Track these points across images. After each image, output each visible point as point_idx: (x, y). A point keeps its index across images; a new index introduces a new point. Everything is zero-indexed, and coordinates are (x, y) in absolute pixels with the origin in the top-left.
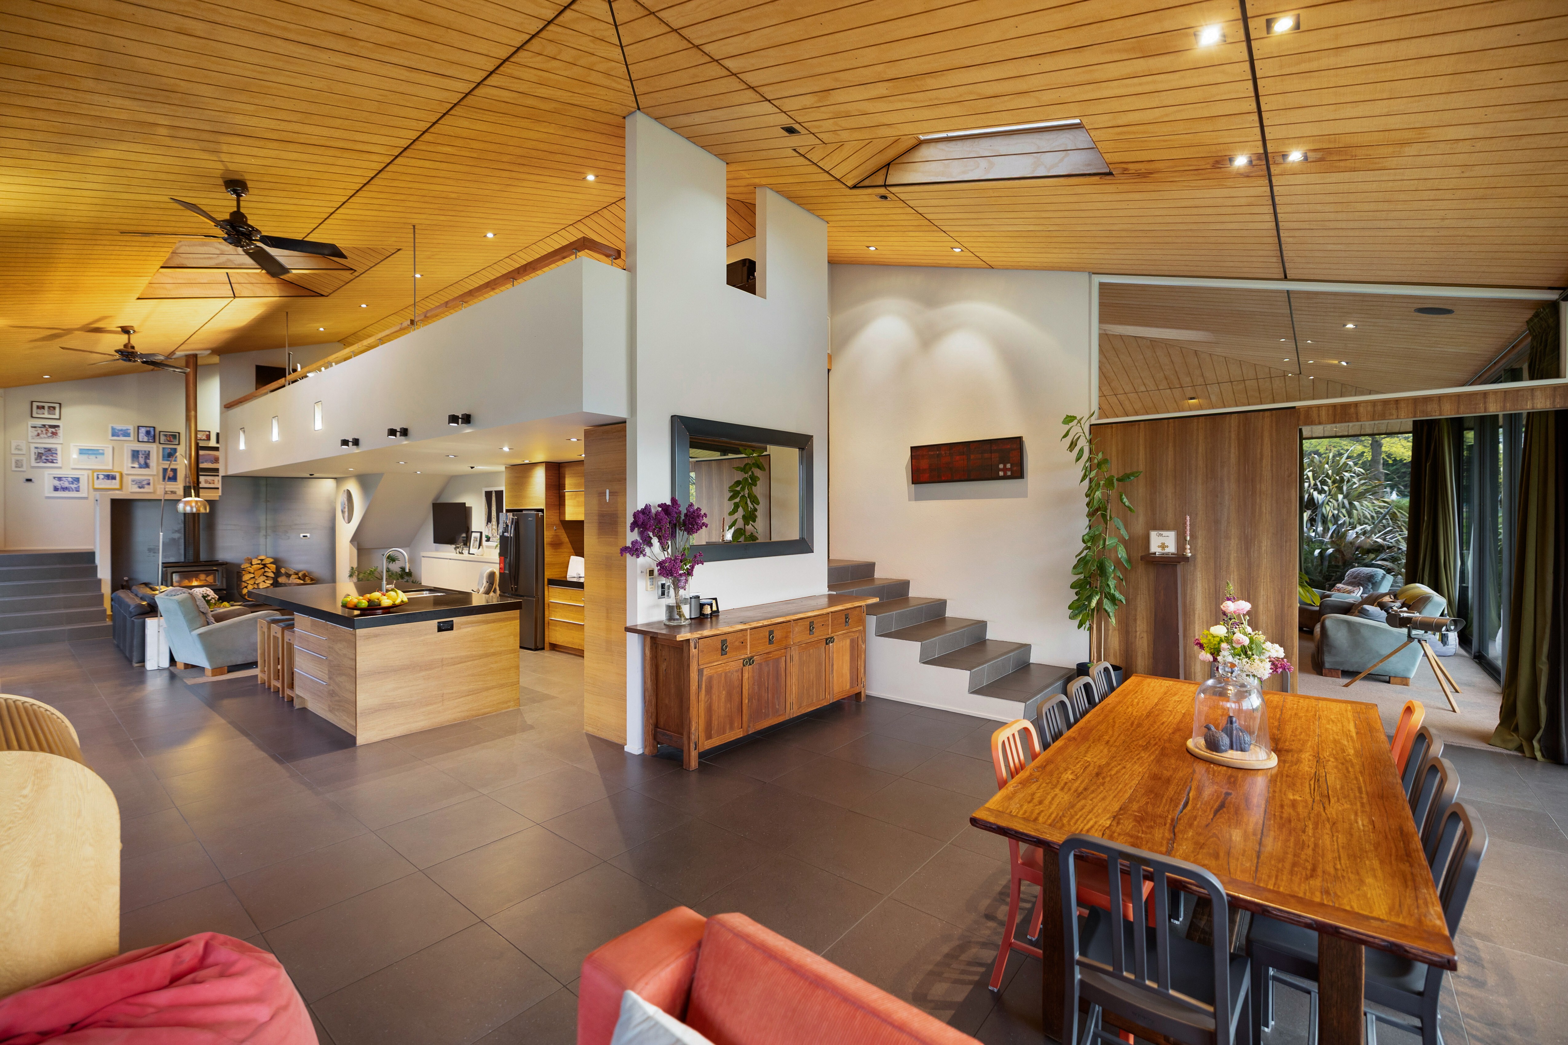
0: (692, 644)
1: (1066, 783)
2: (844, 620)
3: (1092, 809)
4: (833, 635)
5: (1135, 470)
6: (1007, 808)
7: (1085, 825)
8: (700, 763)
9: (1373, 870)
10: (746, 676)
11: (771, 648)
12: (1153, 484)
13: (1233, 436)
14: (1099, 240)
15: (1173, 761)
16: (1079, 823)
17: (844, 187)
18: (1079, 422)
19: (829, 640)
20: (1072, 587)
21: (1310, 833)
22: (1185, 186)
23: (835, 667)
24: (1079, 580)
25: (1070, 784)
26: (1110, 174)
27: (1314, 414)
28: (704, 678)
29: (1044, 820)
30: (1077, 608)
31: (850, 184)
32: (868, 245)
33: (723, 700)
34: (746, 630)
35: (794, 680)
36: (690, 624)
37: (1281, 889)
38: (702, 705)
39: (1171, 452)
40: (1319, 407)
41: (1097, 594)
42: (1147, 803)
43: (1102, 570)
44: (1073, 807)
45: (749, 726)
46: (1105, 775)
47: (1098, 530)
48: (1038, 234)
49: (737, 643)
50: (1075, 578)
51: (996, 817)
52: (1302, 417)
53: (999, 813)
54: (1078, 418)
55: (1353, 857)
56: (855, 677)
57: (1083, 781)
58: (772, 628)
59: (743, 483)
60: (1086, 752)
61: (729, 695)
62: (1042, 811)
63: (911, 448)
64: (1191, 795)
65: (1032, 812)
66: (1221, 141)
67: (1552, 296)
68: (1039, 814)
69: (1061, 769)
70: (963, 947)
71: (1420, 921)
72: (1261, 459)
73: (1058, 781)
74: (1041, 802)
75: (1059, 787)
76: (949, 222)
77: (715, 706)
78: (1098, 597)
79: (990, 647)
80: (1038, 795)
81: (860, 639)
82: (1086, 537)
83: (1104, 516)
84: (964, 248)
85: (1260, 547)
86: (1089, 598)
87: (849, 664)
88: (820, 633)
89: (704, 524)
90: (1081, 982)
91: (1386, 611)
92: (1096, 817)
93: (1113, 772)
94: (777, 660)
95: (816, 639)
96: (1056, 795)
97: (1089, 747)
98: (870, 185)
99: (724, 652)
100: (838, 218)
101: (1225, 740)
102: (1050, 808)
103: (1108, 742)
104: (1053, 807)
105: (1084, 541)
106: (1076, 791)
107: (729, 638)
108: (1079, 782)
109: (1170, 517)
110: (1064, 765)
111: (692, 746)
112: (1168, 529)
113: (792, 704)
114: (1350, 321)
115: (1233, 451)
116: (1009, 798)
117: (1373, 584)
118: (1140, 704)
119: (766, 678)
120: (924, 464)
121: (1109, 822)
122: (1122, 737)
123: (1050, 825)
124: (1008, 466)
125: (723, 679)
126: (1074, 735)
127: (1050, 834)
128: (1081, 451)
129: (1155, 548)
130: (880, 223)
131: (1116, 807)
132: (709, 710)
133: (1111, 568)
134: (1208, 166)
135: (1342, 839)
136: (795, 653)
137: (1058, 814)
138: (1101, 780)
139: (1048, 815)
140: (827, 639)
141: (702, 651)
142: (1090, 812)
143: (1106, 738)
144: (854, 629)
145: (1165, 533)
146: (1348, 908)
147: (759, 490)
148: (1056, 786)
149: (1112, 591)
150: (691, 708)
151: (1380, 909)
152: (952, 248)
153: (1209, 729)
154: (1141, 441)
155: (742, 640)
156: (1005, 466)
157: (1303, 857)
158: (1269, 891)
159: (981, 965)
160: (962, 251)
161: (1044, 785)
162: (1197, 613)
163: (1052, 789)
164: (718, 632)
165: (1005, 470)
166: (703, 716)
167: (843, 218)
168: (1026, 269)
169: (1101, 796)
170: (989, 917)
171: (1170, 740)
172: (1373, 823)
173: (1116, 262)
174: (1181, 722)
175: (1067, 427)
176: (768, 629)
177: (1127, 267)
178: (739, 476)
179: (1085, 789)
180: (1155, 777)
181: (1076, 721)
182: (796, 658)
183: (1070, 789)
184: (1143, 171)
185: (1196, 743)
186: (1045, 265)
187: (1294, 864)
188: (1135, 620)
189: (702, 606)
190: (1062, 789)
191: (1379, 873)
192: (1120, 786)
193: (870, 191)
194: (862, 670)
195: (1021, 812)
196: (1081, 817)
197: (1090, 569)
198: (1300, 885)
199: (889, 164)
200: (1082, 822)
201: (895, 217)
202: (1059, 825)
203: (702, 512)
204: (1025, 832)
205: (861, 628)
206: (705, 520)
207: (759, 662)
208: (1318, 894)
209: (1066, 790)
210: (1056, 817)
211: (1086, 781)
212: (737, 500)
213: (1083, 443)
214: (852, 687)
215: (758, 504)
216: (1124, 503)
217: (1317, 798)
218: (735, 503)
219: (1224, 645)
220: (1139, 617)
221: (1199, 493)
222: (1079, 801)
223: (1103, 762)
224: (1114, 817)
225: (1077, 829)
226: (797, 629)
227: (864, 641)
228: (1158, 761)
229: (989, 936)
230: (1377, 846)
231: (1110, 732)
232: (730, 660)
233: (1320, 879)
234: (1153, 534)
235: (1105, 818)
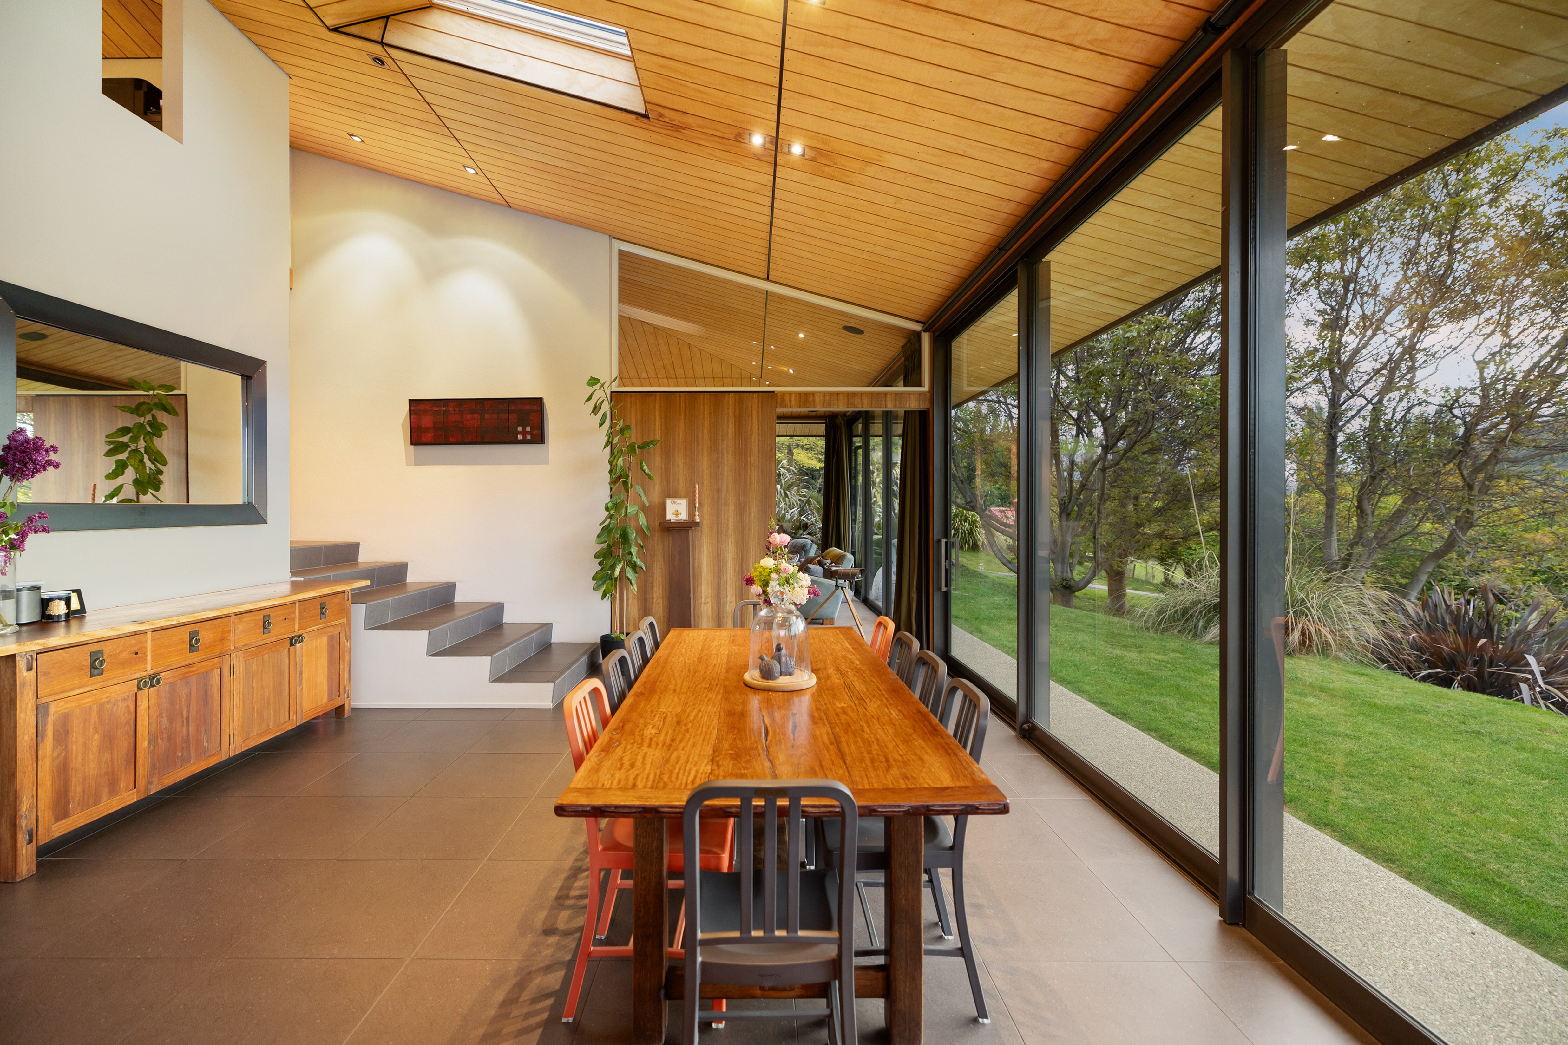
0: (21, 664)
1: (651, 739)
2: (319, 611)
3: (688, 758)
4: (301, 632)
5: (652, 439)
6: (597, 781)
7: (688, 777)
8: (39, 865)
9: (923, 748)
10: (143, 705)
11: (195, 657)
12: (667, 455)
13: (731, 413)
14: (625, 197)
15: (738, 696)
16: (680, 776)
17: (320, 23)
18: (602, 385)
19: (294, 641)
20: (596, 557)
21: (867, 730)
22: (710, 154)
23: (305, 675)
24: (603, 549)
25: (655, 739)
26: (645, 116)
27: (787, 398)
28: (51, 719)
29: (643, 784)
30: (601, 579)
31: (330, 22)
32: (351, 132)
33: (95, 749)
34: (144, 632)
35: (237, 700)
36: (18, 633)
37: (876, 786)
38: (46, 766)
39: (682, 424)
40: (790, 393)
41: (620, 562)
42: (735, 739)
43: (625, 536)
44: (668, 761)
45: (150, 783)
46: (685, 722)
47: (619, 498)
48: (565, 173)
49: (125, 655)
50: (599, 547)
51: (588, 795)
52: (779, 401)
53: (588, 791)
54: (602, 382)
55: (905, 742)
56: (335, 686)
57: (667, 733)
58: (195, 628)
59: (135, 431)
60: (659, 703)
61: (109, 740)
62: (638, 775)
63: (410, 400)
64: (766, 722)
65: (627, 779)
66: (746, 110)
67: (917, 327)
68: (635, 779)
69: (641, 725)
70: (521, 986)
71: (973, 780)
72: (751, 435)
73: (642, 739)
74: (632, 766)
75: (646, 744)
76: (464, 128)
77: (76, 762)
78: (621, 566)
79: (507, 631)
80: (626, 759)
81: (343, 635)
82: (610, 505)
83: (625, 483)
84: (479, 170)
85: (750, 513)
86: (613, 567)
87: (326, 670)
88: (280, 631)
89: (50, 463)
90: (703, 964)
91: (823, 567)
92: (695, 765)
93: (692, 718)
94: (206, 675)
95: (274, 639)
96: (646, 753)
97: (660, 698)
98: (360, 34)
99: (96, 672)
100: (307, 74)
101: (777, 667)
102: (644, 769)
103: (675, 690)
104: (648, 767)
105: (607, 509)
106: (664, 744)
107: (107, 648)
108: (663, 734)
109: (682, 487)
110: (642, 721)
111: (22, 838)
112: (680, 497)
113: (231, 737)
114: (803, 331)
115: (730, 426)
116: (597, 769)
117: (805, 552)
118: (689, 653)
119: (184, 704)
120: (427, 421)
121: (709, 768)
122: (686, 684)
123: (652, 788)
124: (528, 429)
125: (94, 714)
126: (640, 690)
127: (656, 797)
128: (604, 415)
129: (670, 516)
130: (371, 101)
131: (709, 750)
132: (63, 770)
133: (633, 535)
134: (731, 137)
135: (891, 730)
136: (238, 661)
137: (655, 774)
138: (684, 728)
139: (645, 777)
140: (291, 639)
141: (46, 674)
142: (687, 762)
143: (672, 687)
144: (334, 623)
145: (678, 501)
146: (926, 786)
147: (165, 444)
148: (642, 744)
149: (634, 559)
150: (19, 774)
151: (946, 780)
152: (464, 167)
153: (762, 658)
154: (657, 413)
155: (135, 649)
156: (524, 429)
157: (874, 752)
158: (868, 790)
159: (547, 996)
160: (476, 173)
161: (629, 746)
162: (703, 575)
163: (639, 748)
164: (83, 639)
165: (524, 433)
166: (48, 783)
167: (314, 75)
168: (547, 217)
169: (691, 743)
170: (548, 931)
171: (727, 679)
172: (900, 711)
173: (636, 228)
174: (728, 662)
175: (591, 389)
176: (188, 629)
177: (645, 237)
178: (128, 420)
179: (673, 740)
180: (730, 714)
181: (636, 678)
182: (240, 668)
183: (657, 744)
184: (676, 123)
185: (752, 676)
186: (567, 216)
187: (873, 761)
188: (652, 587)
189: (45, 603)
190: (650, 746)
191: (929, 751)
192: (704, 729)
193: (359, 43)
194: (346, 676)
195: (615, 783)
196: (680, 769)
197: (614, 537)
198: (885, 777)
199: (387, 17)
200: (683, 775)
201: (393, 98)
202: (661, 784)
203: (47, 445)
204: (628, 803)
205: (344, 620)
206: (52, 456)
207: (170, 680)
208: (901, 781)
209: (653, 745)
210: (655, 777)
211: (670, 732)
212: (123, 456)
213: (606, 407)
214: (330, 699)
215: (165, 463)
216: (644, 471)
217: (857, 702)
218: (117, 461)
219: (774, 575)
220: (656, 584)
221: (704, 464)
222: (672, 754)
223: (679, 709)
224: (712, 760)
225: (681, 784)
226: (241, 627)
227: (349, 638)
228: (726, 699)
229: (552, 955)
230: (914, 728)
231: (674, 682)
232: (110, 683)
233: (896, 768)
234: (669, 502)
235: (704, 764)
